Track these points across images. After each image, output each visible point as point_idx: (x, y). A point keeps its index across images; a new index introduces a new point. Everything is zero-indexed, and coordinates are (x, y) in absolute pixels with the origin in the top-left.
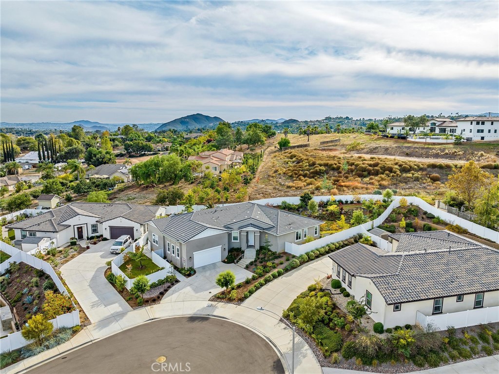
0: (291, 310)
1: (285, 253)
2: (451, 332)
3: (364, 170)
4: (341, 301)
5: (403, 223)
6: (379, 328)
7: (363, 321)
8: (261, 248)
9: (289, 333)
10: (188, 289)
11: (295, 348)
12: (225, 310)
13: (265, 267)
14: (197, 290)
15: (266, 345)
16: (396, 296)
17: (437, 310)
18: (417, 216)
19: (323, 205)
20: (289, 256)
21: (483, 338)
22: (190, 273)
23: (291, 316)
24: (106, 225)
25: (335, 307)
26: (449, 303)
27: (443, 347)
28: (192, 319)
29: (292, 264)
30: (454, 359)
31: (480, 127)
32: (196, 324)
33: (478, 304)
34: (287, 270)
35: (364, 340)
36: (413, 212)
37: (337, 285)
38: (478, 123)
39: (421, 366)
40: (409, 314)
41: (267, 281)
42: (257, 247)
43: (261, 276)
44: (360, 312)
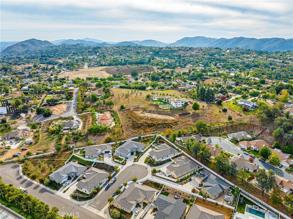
0: (145, 161)
1: (140, 152)
2: (164, 161)
3: (150, 125)
4: (151, 159)
5: (158, 141)
6: (156, 162)
7: (155, 161)
8: (137, 151)
9: (146, 164)
10: (129, 161)
11: (147, 166)
12: (136, 163)
13: (139, 155)
14: (130, 161)
15: (144, 166)
16: (158, 158)
17: (163, 158)
18: (161, 139)
19: (144, 138)
20: (142, 152)
21: (168, 161)
22: (127, 158)
23: (146, 162)
24: (104, 151)
25: (151, 160)
26: (164, 158)
27: (163, 163)
28: (133, 165)
29: (142, 154)
30: (164, 164)
31: (176, 104)
32: (134, 166)
33: (167, 157)
34: (142, 155)
35: (155, 164)
36: (160, 138)
37: (150, 157)
38: (176, 103)
39: (161, 165)
40: (159, 160)
41: (140, 157)
42: (136, 151)
43: (138, 157)
44: (154, 160)
